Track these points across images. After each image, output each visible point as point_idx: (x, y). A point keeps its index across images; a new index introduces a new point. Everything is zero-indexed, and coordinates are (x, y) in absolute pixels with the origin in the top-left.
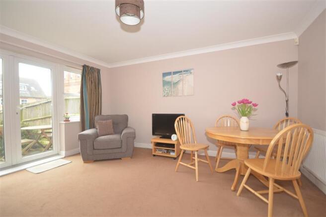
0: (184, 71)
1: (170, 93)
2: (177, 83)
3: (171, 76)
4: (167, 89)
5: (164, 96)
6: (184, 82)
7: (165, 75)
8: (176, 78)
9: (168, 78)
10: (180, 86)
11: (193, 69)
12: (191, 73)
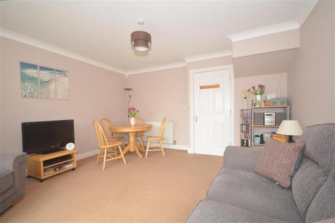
0: (57, 71)
1: (36, 94)
2: (48, 82)
3: (36, 71)
4: (30, 87)
5: (25, 96)
6: (57, 84)
7: (24, 65)
8: (45, 76)
9: (30, 72)
10: (52, 87)
11: (68, 72)
12: (66, 75)
